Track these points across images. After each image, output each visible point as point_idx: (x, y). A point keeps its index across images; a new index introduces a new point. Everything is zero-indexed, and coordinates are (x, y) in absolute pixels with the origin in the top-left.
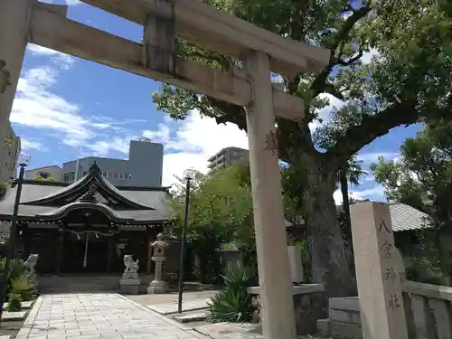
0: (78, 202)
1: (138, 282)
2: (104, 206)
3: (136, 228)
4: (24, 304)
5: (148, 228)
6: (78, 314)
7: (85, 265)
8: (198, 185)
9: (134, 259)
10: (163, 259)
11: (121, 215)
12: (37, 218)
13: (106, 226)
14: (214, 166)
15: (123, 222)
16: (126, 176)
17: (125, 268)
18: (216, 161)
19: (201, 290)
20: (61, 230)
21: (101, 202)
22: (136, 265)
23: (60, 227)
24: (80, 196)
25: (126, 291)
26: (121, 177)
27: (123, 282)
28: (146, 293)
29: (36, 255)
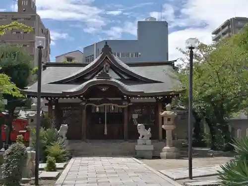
0: (95, 79)
1: (151, 148)
2: (117, 81)
3: (146, 100)
4: (58, 165)
5: (157, 99)
6: (99, 176)
7: (106, 133)
8: (202, 56)
9: (147, 128)
10: (173, 127)
11: (132, 88)
12: (64, 95)
13: (120, 99)
14: (219, 37)
15: (135, 95)
16: (137, 55)
17: (139, 135)
18: (220, 33)
19: (212, 156)
20: (84, 104)
21: (114, 78)
22: (148, 132)
23: (83, 101)
24: (97, 74)
25: (141, 156)
26: (132, 56)
27: (137, 147)
28: (159, 158)
29: (66, 125)
